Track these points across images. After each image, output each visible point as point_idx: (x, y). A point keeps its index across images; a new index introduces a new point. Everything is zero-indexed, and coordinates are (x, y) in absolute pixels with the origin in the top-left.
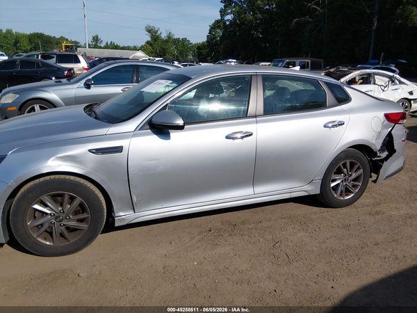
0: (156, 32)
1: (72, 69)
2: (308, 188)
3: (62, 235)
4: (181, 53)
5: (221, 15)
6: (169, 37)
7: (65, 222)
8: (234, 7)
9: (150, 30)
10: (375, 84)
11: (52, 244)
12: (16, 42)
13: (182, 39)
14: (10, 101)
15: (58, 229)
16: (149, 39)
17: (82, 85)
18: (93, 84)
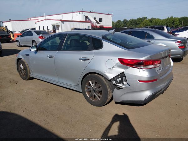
12: (174, 22)
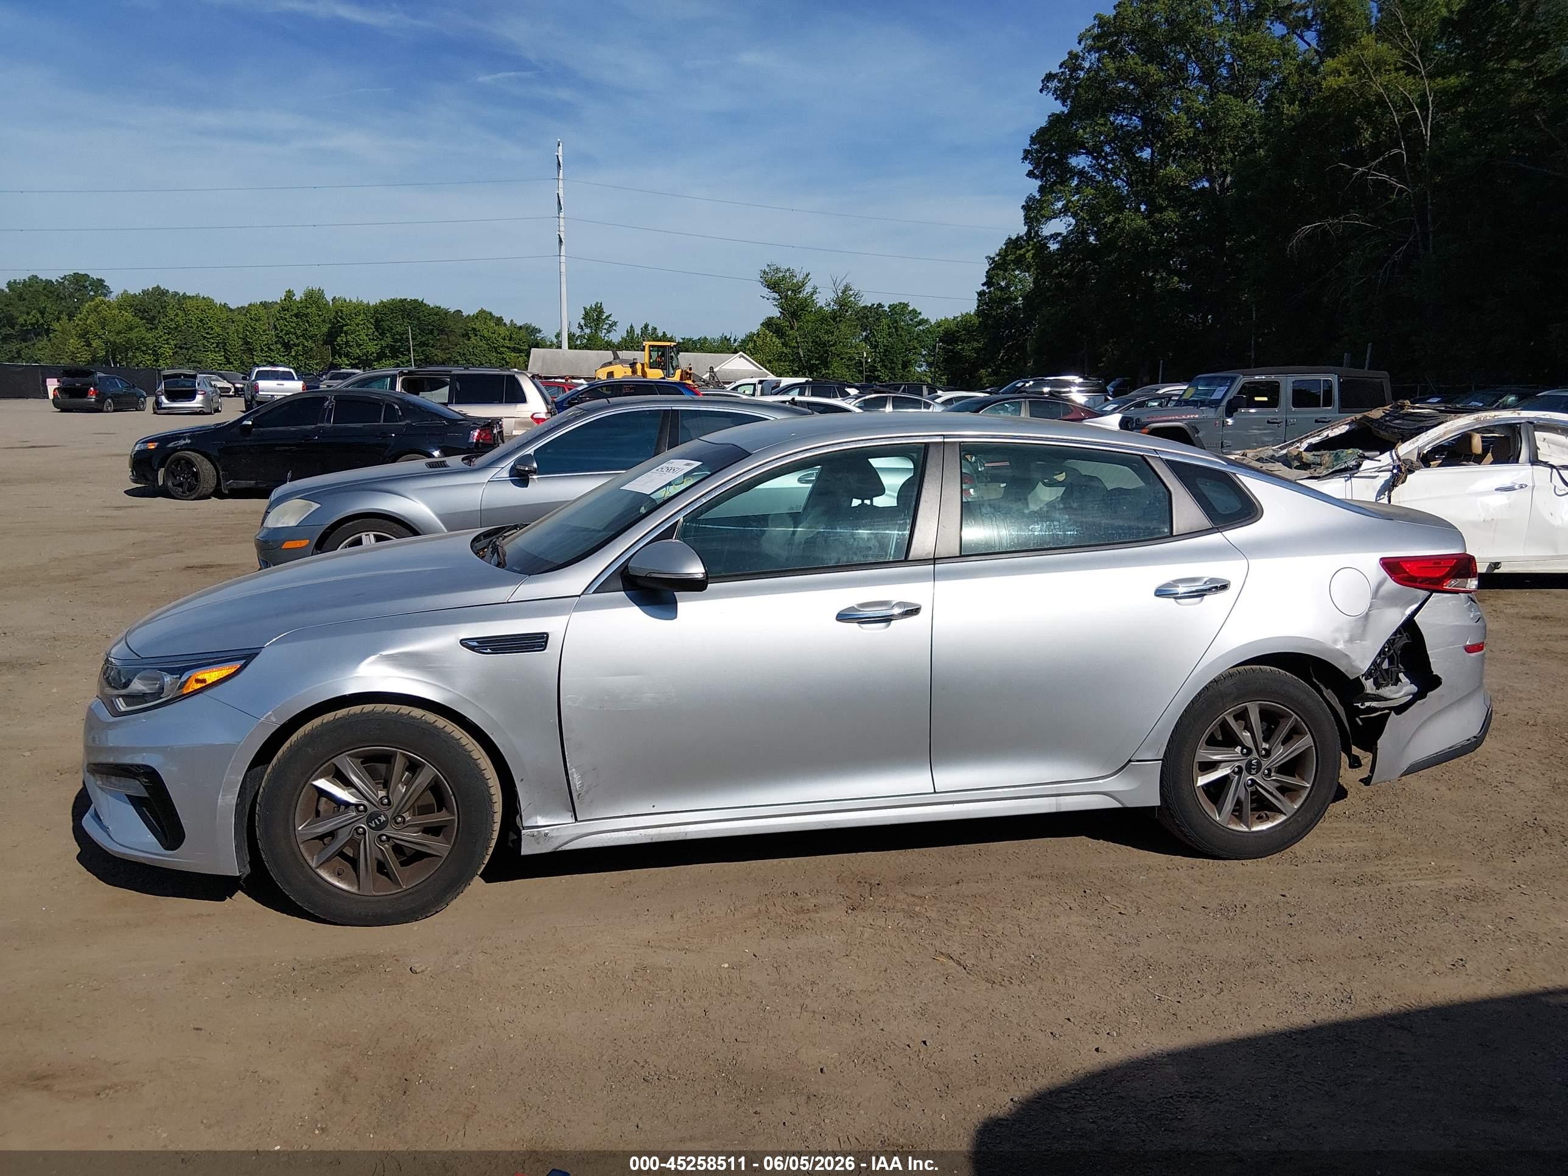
0: (798, 288)
1: (496, 421)
2: (1114, 784)
3: (382, 867)
4: (887, 356)
5: (1029, 220)
6: (843, 303)
7: (389, 831)
8: (1078, 190)
9: (775, 283)
10: (1534, 461)
11: (353, 889)
12: (336, 330)
13: (892, 307)
14: (292, 522)
15: (371, 848)
16: (776, 313)
17: (505, 474)
18: (535, 472)
